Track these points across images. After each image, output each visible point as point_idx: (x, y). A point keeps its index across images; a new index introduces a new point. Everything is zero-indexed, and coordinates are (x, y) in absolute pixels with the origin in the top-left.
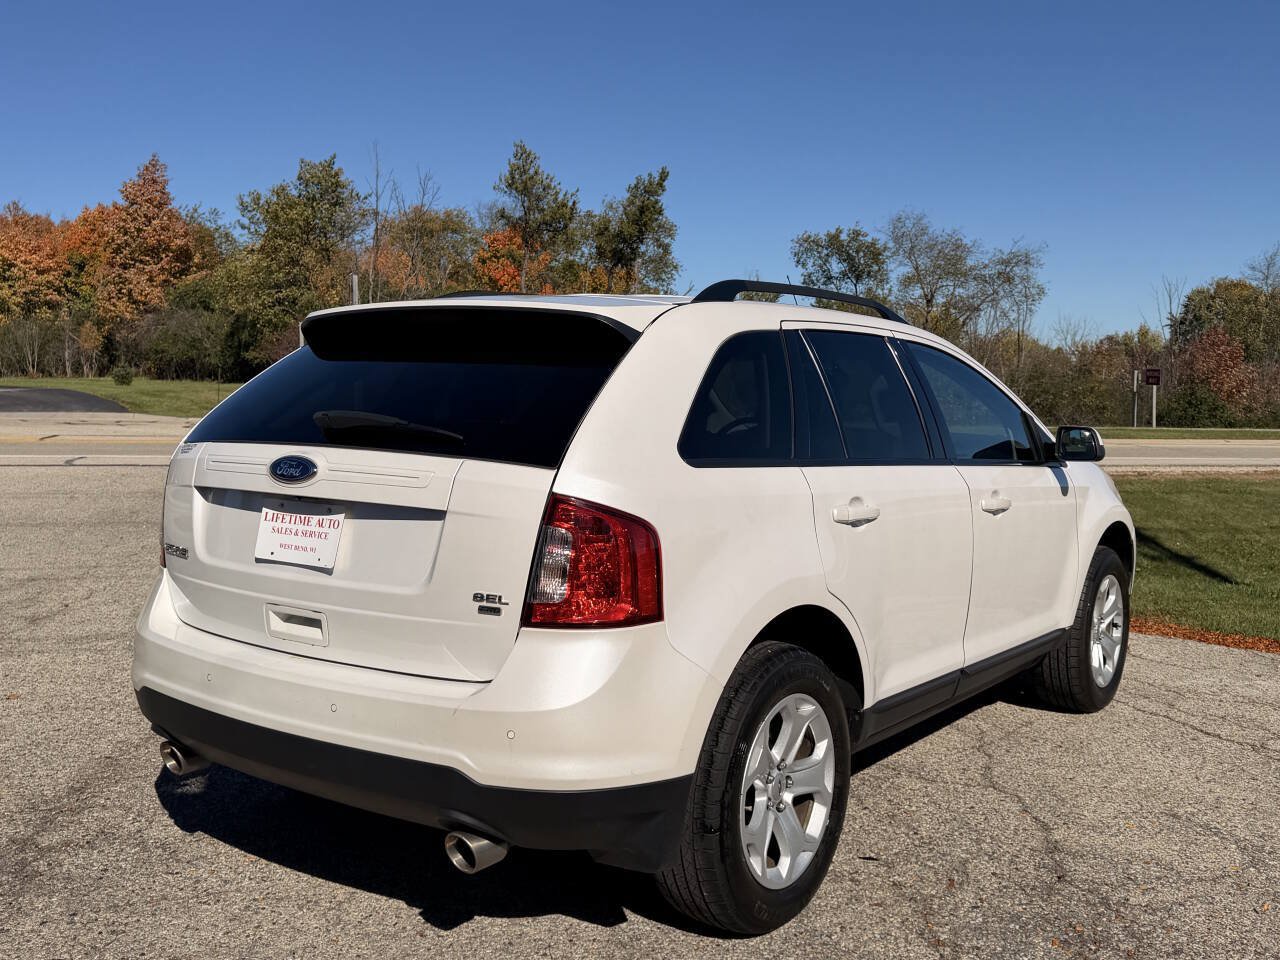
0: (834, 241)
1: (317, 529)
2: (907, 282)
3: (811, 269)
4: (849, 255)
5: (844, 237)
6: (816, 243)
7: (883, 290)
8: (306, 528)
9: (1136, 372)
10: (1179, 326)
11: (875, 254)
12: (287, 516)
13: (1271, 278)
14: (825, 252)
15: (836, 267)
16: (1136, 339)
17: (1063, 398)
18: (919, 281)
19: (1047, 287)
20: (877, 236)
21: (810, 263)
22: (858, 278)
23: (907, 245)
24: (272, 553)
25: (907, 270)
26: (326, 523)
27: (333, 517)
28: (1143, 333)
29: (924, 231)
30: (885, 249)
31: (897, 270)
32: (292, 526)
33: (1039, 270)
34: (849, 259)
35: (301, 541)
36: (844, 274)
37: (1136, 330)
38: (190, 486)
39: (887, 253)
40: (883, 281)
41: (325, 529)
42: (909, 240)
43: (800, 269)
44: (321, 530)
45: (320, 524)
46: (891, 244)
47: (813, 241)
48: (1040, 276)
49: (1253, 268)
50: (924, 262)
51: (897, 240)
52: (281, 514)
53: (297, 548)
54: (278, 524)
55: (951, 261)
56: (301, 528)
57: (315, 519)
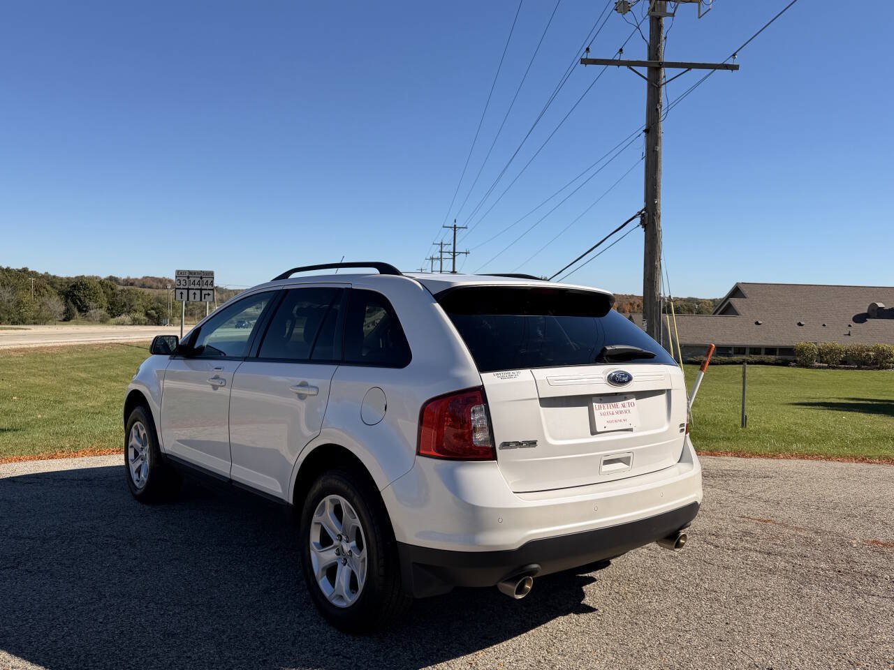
1: (623, 409)
8: (618, 409)
12: (605, 405)
26: (627, 405)
27: (630, 401)
32: (609, 410)
41: (627, 408)
44: (625, 409)
45: (624, 406)
52: (602, 405)
54: (603, 411)
56: (614, 410)
57: (620, 404)
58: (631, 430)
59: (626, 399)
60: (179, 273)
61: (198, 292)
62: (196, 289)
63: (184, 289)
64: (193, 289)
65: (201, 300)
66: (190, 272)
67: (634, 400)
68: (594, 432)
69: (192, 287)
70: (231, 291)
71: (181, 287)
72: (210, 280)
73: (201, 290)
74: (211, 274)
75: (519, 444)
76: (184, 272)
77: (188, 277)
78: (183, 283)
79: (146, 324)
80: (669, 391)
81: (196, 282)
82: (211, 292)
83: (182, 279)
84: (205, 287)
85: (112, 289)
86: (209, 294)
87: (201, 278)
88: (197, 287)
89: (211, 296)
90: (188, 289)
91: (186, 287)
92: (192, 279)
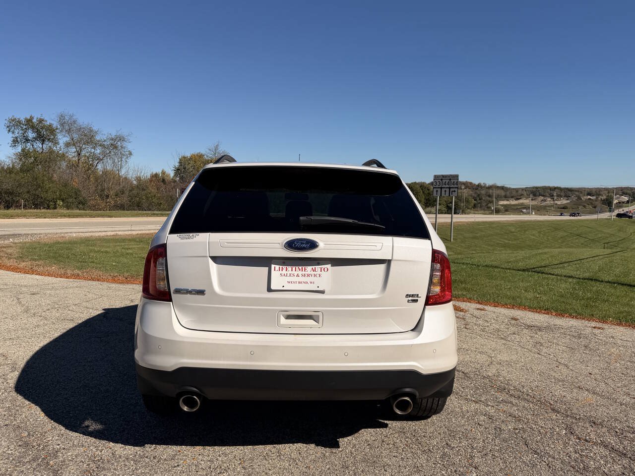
0: (29, 121)
1: (313, 273)
2: (67, 145)
3: (17, 135)
4: (38, 130)
5: (34, 120)
6: (19, 122)
7: (56, 147)
9: (178, 189)
10: (177, 171)
11: (51, 130)
13: (217, 154)
14: (25, 127)
15: (31, 135)
16: (160, 175)
17: (143, 199)
18: (74, 145)
19: (133, 152)
20: (52, 122)
21: (16, 131)
22: (43, 142)
23: (67, 128)
24: (283, 287)
25: (67, 139)
28: (163, 173)
29: (75, 122)
30: (57, 129)
31: (63, 139)
33: (129, 144)
34: (38, 132)
35: (301, 279)
36: (35, 139)
37: (160, 172)
38: (206, 257)
39: (58, 131)
40: (56, 143)
42: (68, 125)
43: (11, 134)
44: (314, 273)
46: (59, 127)
47: (18, 121)
48: (129, 146)
49: (210, 150)
50: (76, 136)
51: (62, 125)
53: (299, 283)
54: (284, 272)
55: (88, 137)
56: (300, 273)
57: (309, 268)
58: (323, 292)
59: (318, 264)
60: (436, 177)
61: (447, 190)
62: (447, 188)
63: (438, 188)
64: (444, 188)
65: (449, 195)
66: (443, 176)
67: (329, 266)
68: (269, 290)
69: (444, 186)
70: (514, 189)
71: (437, 186)
72: (456, 181)
73: (450, 188)
74: (457, 176)
75: (188, 292)
76: (439, 176)
77: (442, 180)
78: (438, 183)
79: (445, 213)
80: (388, 262)
81: (447, 183)
82: (456, 190)
83: (437, 181)
84: (452, 186)
85: (428, 190)
86: (455, 191)
87: (450, 180)
88: (447, 186)
89: (456, 192)
90: (441, 188)
91: (440, 186)
92: (444, 181)
